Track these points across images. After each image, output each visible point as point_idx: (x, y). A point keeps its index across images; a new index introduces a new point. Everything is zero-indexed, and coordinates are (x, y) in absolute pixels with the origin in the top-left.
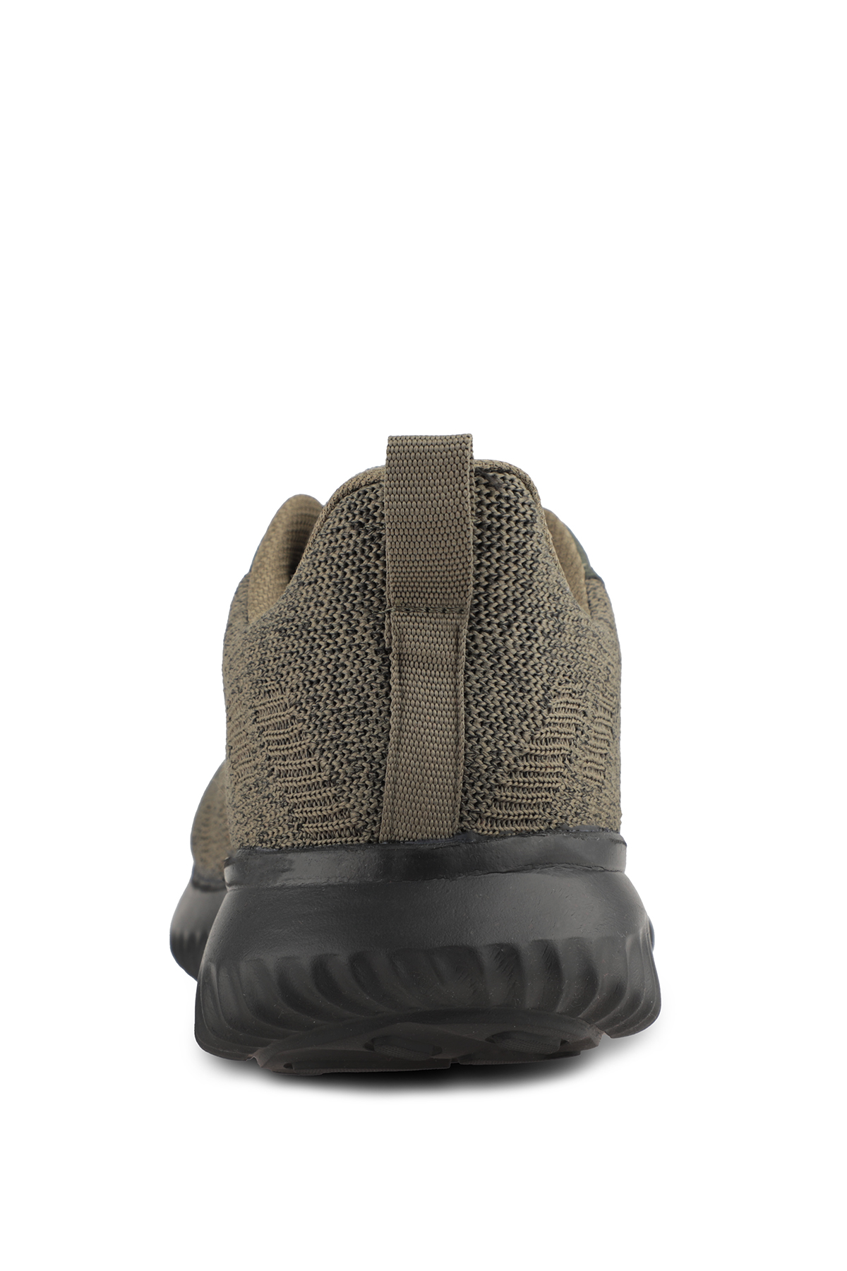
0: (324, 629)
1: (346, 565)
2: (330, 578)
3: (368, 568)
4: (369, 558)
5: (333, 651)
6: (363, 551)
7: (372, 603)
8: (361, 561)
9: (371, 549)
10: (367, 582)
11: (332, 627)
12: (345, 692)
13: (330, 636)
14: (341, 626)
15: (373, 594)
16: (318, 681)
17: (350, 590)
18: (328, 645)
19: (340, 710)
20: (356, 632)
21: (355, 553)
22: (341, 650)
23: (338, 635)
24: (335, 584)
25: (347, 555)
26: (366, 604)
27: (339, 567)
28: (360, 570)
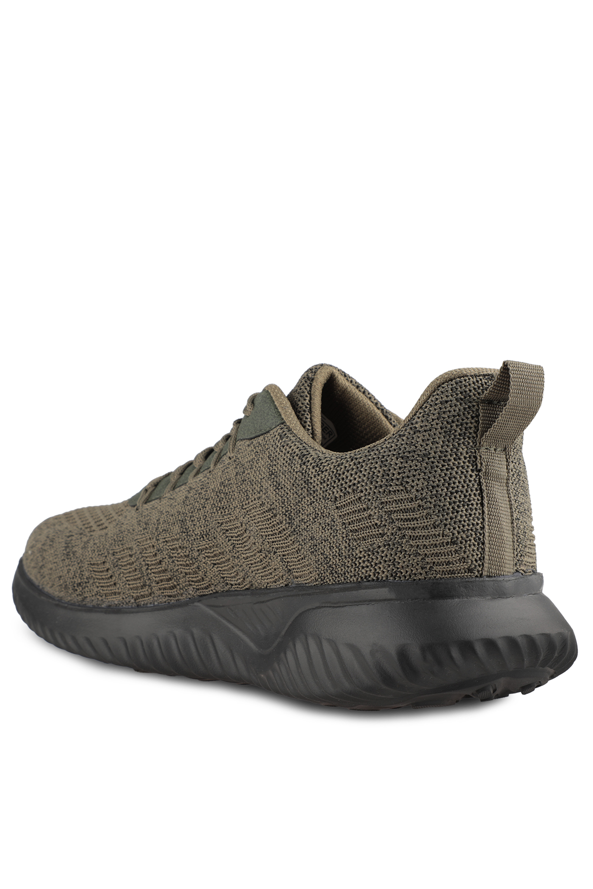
0: (440, 457)
1: (453, 422)
2: (441, 428)
3: (467, 424)
4: (467, 418)
5: (447, 469)
6: (464, 414)
7: (469, 443)
8: (463, 420)
9: (469, 413)
10: (466, 432)
11: (445, 456)
12: (457, 492)
13: (444, 461)
14: (451, 455)
15: (469, 438)
16: (438, 486)
17: (455, 436)
18: (443, 466)
19: (454, 502)
20: (460, 459)
21: (459, 415)
22: (452, 469)
23: (449, 460)
24: (445, 432)
25: (454, 416)
26: (466, 443)
27: (448, 423)
28: (462, 425)
